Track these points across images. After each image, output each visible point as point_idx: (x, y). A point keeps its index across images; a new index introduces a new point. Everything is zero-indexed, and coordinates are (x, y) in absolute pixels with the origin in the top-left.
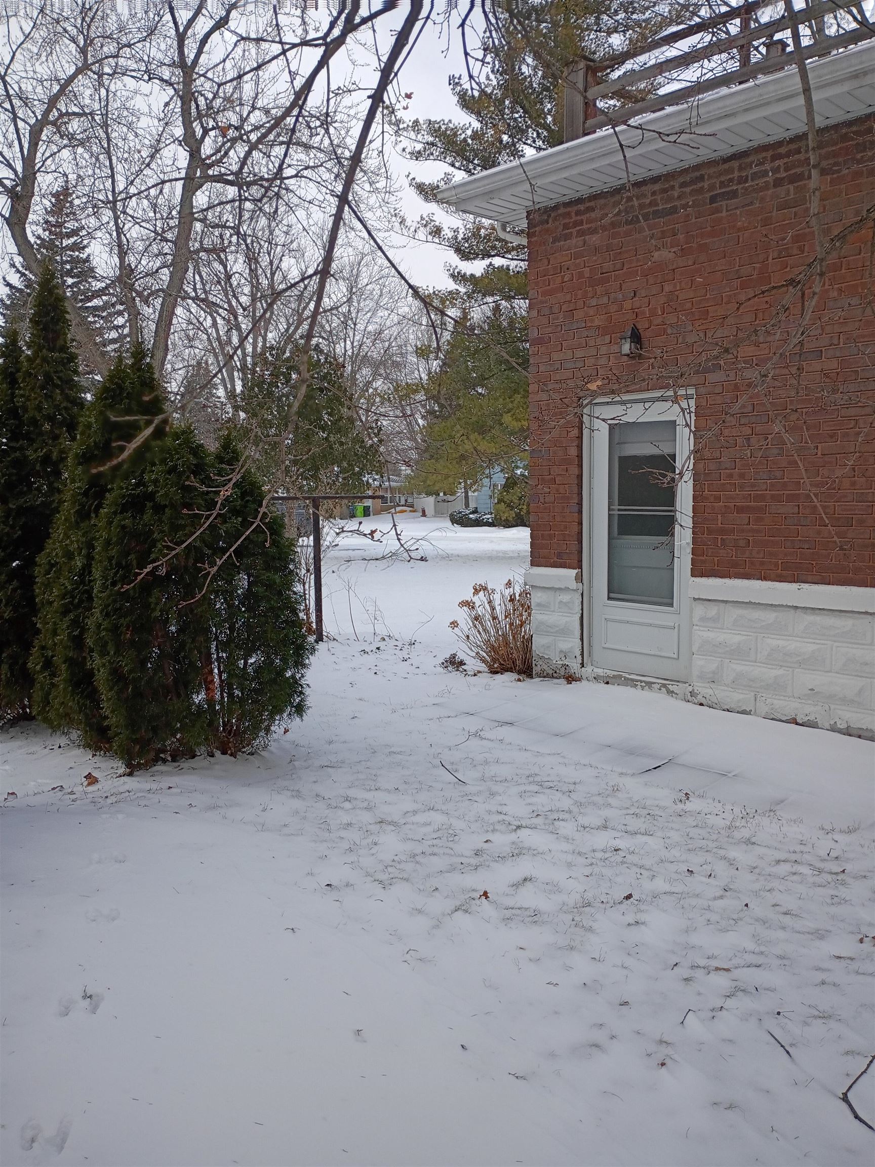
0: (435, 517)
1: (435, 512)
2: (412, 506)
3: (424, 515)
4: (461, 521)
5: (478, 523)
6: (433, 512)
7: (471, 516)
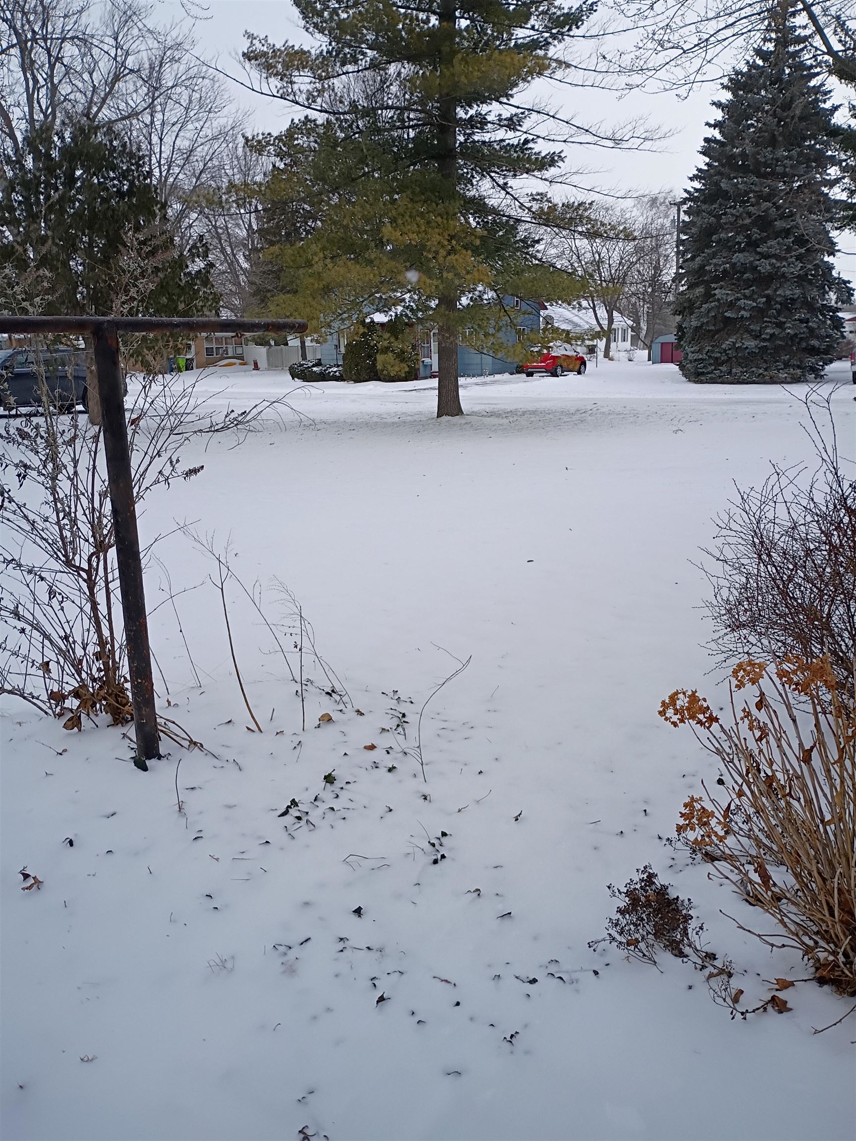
0: (268, 370)
1: (269, 364)
2: (242, 358)
3: (256, 367)
4: (302, 374)
5: (323, 377)
6: (266, 366)
7: (315, 369)
